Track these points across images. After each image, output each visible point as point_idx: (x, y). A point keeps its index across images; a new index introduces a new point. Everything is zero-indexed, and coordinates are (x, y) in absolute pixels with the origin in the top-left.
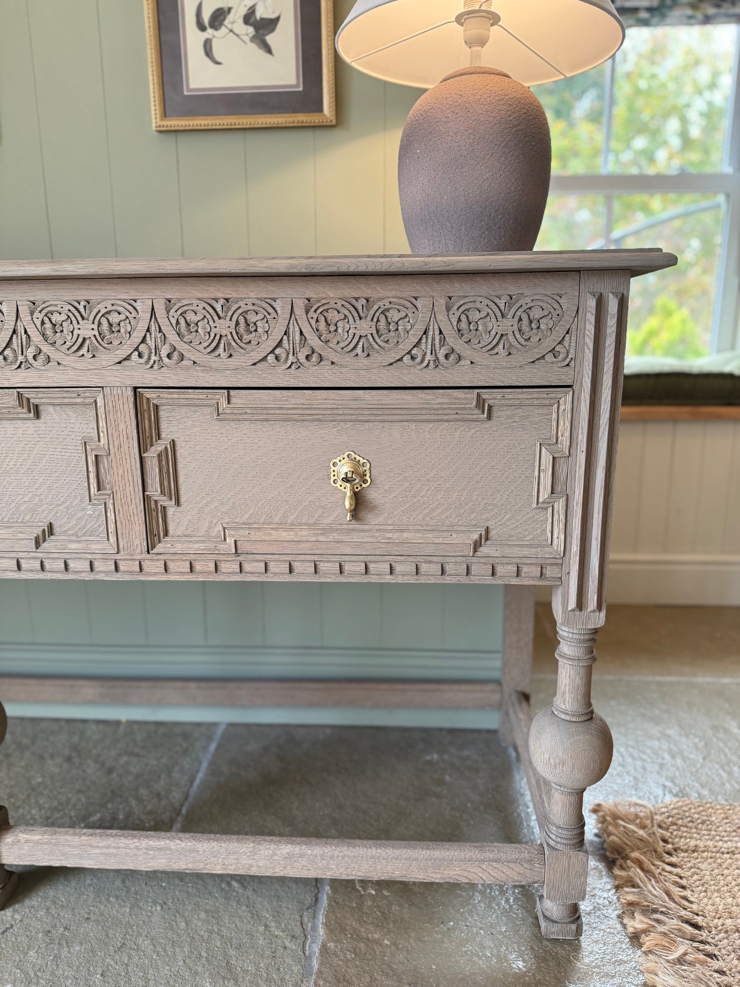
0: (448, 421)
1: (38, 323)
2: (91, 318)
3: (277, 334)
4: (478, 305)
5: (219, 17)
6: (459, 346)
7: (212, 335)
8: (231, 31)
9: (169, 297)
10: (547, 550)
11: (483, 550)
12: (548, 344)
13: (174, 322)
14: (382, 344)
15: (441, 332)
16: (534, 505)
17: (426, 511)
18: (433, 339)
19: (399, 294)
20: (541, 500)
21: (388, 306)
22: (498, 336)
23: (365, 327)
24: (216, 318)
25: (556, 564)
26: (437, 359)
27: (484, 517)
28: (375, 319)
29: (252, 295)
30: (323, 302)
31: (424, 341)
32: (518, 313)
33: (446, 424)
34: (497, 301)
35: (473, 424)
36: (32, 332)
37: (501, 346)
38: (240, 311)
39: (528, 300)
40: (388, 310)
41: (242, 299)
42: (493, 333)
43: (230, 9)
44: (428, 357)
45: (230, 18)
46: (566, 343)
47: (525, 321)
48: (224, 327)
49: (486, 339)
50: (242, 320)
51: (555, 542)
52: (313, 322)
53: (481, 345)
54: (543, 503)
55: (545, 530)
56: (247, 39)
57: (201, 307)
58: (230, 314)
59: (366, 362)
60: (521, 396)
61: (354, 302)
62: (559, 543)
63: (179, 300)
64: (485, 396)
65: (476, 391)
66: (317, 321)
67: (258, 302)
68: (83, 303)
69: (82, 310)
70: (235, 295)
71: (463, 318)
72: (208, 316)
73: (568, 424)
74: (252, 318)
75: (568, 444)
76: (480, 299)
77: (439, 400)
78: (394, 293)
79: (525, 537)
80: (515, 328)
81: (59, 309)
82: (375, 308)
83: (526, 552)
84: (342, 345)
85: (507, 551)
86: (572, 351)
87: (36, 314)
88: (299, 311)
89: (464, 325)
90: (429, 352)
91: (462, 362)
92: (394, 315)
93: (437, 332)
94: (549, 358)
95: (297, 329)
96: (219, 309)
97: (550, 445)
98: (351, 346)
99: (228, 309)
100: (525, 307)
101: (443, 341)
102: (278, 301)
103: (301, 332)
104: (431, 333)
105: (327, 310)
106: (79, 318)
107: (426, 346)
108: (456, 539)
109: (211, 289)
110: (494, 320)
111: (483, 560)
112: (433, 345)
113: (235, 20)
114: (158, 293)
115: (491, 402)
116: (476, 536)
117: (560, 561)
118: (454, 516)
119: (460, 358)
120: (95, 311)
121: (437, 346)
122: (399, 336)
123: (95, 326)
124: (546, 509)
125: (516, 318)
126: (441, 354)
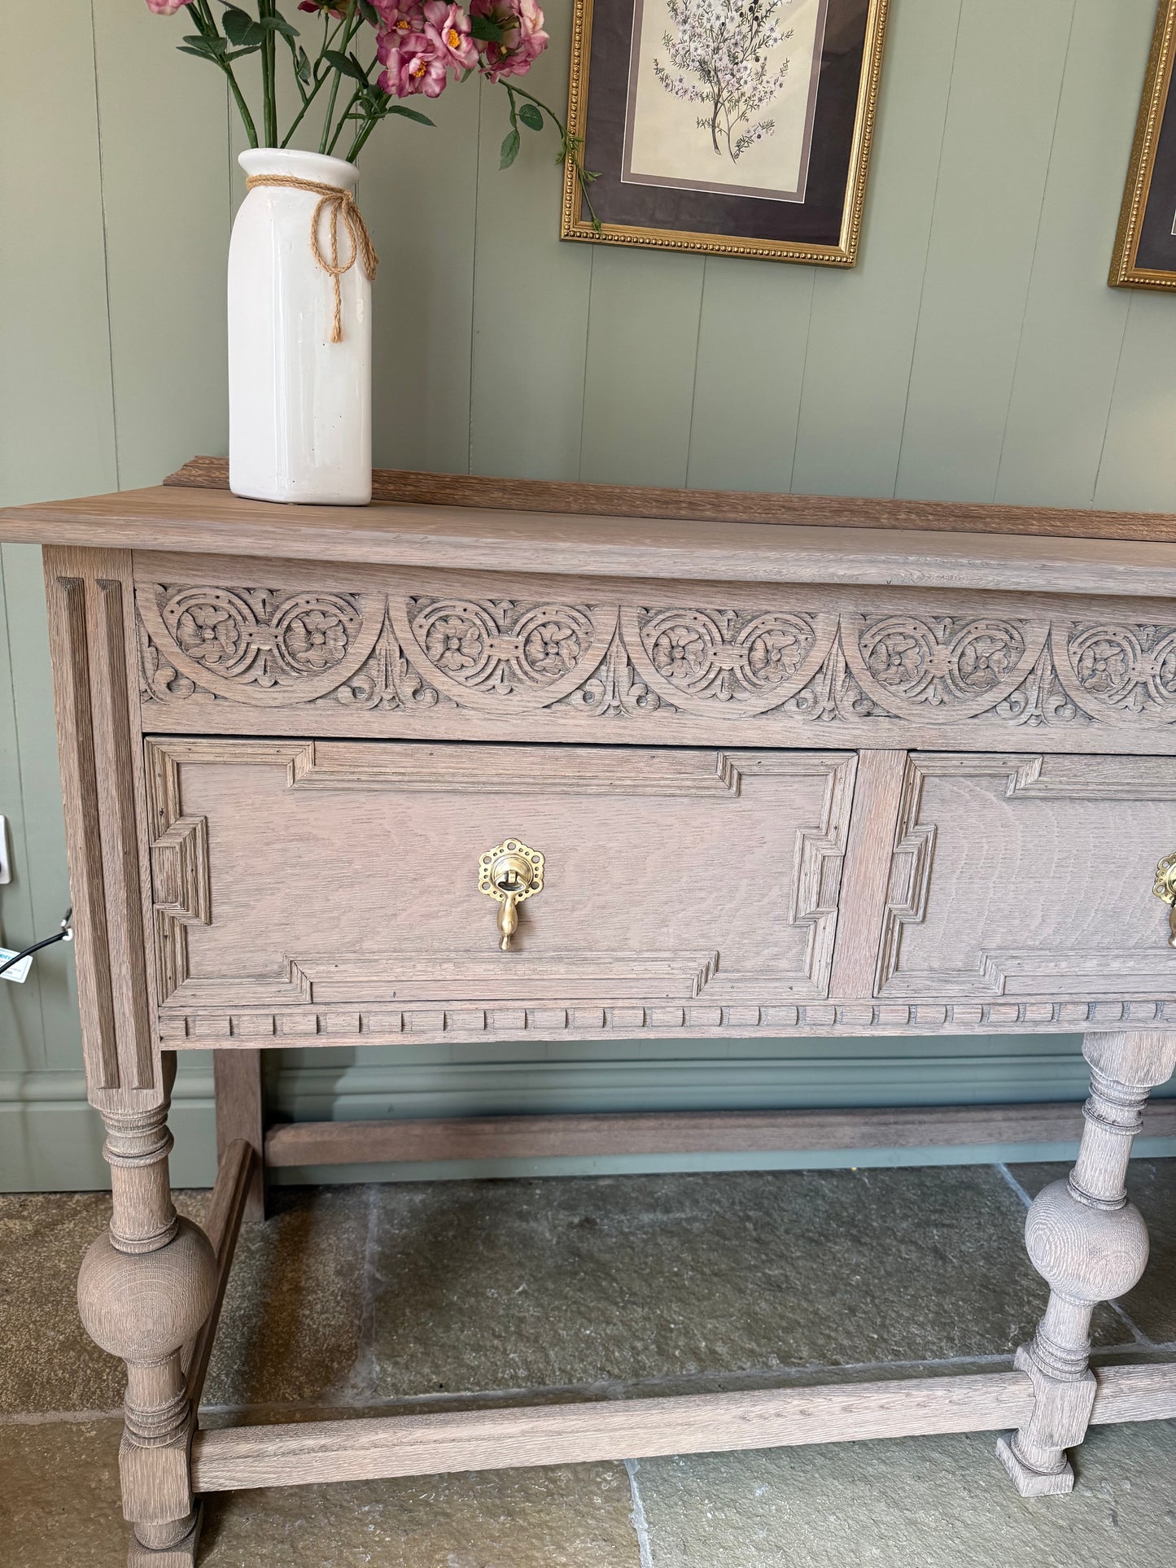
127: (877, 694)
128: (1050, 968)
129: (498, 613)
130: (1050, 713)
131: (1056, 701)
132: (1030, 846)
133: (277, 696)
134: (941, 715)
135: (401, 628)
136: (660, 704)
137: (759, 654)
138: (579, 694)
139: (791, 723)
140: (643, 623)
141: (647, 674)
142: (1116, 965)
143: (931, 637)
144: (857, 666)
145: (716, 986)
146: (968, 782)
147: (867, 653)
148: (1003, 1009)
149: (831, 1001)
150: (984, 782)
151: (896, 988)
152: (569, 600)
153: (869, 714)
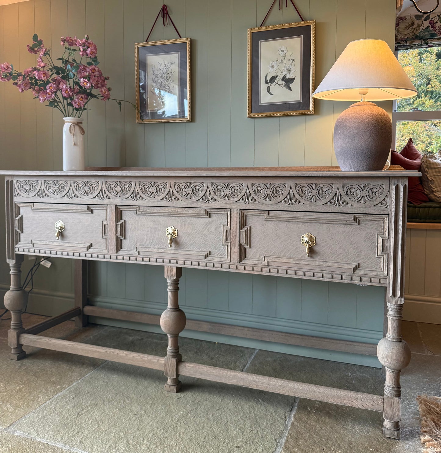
0: (343, 224)
1: (213, 189)
2: (229, 188)
3: (286, 194)
4: (354, 187)
5: (273, 79)
6: (347, 200)
7: (265, 194)
8: (277, 83)
9: (253, 182)
10: (381, 273)
11: (357, 272)
12: (379, 199)
13: (254, 190)
14: (320, 198)
15: (341, 195)
16: (376, 256)
17: (336, 256)
18: (338, 197)
19: (326, 183)
20: (378, 255)
21: (322, 186)
22: (361, 197)
23: (315, 192)
24: (267, 189)
25: (385, 278)
26: (340, 203)
27: (358, 259)
28: (318, 190)
29: (279, 182)
30: (301, 184)
31: (335, 197)
32: (368, 190)
33: (343, 225)
34: (361, 186)
35: (353, 226)
36: (212, 192)
37: (362, 200)
38: (274, 187)
39: (372, 186)
40: (323, 187)
41: (275, 183)
42: (359, 196)
43: (277, 76)
44: (336, 203)
45: (277, 79)
46: (386, 200)
47: (371, 192)
48: (269, 192)
49: (356, 198)
50: (275, 190)
51: (384, 270)
52: (297, 191)
53: (355, 200)
54: (379, 255)
55: (380, 266)
56: (282, 86)
57: (262, 185)
58: (271, 188)
59: (315, 203)
60: (370, 217)
61: (311, 185)
62: (385, 271)
63: (256, 183)
64: (357, 217)
65: (353, 215)
66: (299, 190)
67: (280, 184)
68: (227, 184)
69: (227, 186)
70: (273, 182)
71: (349, 191)
72: (264, 188)
73: (387, 228)
74: (278, 189)
75: (388, 234)
76: (354, 185)
77: (340, 217)
78: (325, 182)
79: (373, 268)
80: (367, 194)
81: (220, 185)
82: (318, 186)
83: (373, 273)
84: (307, 198)
85: (366, 272)
86: (388, 203)
87: (213, 187)
88: (293, 187)
89: (349, 193)
90: (336, 201)
91: (349, 205)
92: (325, 189)
93: (339, 195)
94: (380, 205)
95: (292, 192)
96: (268, 186)
97: (381, 234)
98: (310, 198)
99: (271, 186)
100: (370, 188)
101: (341, 198)
102: (286, 184)
103: (293, 194)
104: (337, 195)
105: (302, 187)
106: (226, 188)
107: (336, 199)
108: (346, 266)
109: (266, 180)
110: (359, 192)
111: (357, 275)
112: (338, 199)
113: (279, 80)
114: (250, 181)
115: (359, 219)
116: (354, 266)
117: (386, 278)
118: (346, 258)
119: (347, 204)
120: (231, 186)
121: (340, 199)
122: (326, 196)
123: (230, 191)
124: (381, 258)
125: (367, 192)
126: (341, 202)
127: (109, 195)
128: (147, 250)
129: (55, 182)
130: (138, 198)
131: (138, 196)
132: (142, 225)
133: (29, 196)
134: (120, 198)
135: (43, 185)
136: (78, 197)
137: (91, 188)
138: (66, 195)
139: (97, 200)
140: (74, 183)
141: (76, 192)
142: (160, 251)
143: (117, 185)
144: (106, 190)
145: (91, 250)
146: (129, 212)
147: (107, 187)
148: (139, 258)
149: (109, 254)
150: (132, 212)
151: (120, 252)
152: (65, 180)
153: (109, 198)
